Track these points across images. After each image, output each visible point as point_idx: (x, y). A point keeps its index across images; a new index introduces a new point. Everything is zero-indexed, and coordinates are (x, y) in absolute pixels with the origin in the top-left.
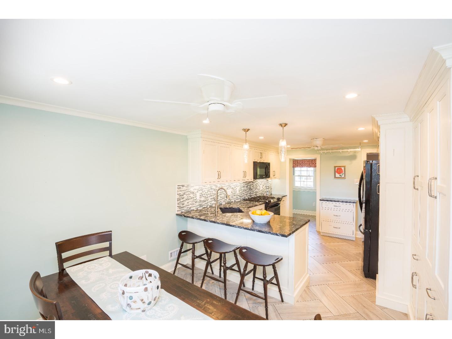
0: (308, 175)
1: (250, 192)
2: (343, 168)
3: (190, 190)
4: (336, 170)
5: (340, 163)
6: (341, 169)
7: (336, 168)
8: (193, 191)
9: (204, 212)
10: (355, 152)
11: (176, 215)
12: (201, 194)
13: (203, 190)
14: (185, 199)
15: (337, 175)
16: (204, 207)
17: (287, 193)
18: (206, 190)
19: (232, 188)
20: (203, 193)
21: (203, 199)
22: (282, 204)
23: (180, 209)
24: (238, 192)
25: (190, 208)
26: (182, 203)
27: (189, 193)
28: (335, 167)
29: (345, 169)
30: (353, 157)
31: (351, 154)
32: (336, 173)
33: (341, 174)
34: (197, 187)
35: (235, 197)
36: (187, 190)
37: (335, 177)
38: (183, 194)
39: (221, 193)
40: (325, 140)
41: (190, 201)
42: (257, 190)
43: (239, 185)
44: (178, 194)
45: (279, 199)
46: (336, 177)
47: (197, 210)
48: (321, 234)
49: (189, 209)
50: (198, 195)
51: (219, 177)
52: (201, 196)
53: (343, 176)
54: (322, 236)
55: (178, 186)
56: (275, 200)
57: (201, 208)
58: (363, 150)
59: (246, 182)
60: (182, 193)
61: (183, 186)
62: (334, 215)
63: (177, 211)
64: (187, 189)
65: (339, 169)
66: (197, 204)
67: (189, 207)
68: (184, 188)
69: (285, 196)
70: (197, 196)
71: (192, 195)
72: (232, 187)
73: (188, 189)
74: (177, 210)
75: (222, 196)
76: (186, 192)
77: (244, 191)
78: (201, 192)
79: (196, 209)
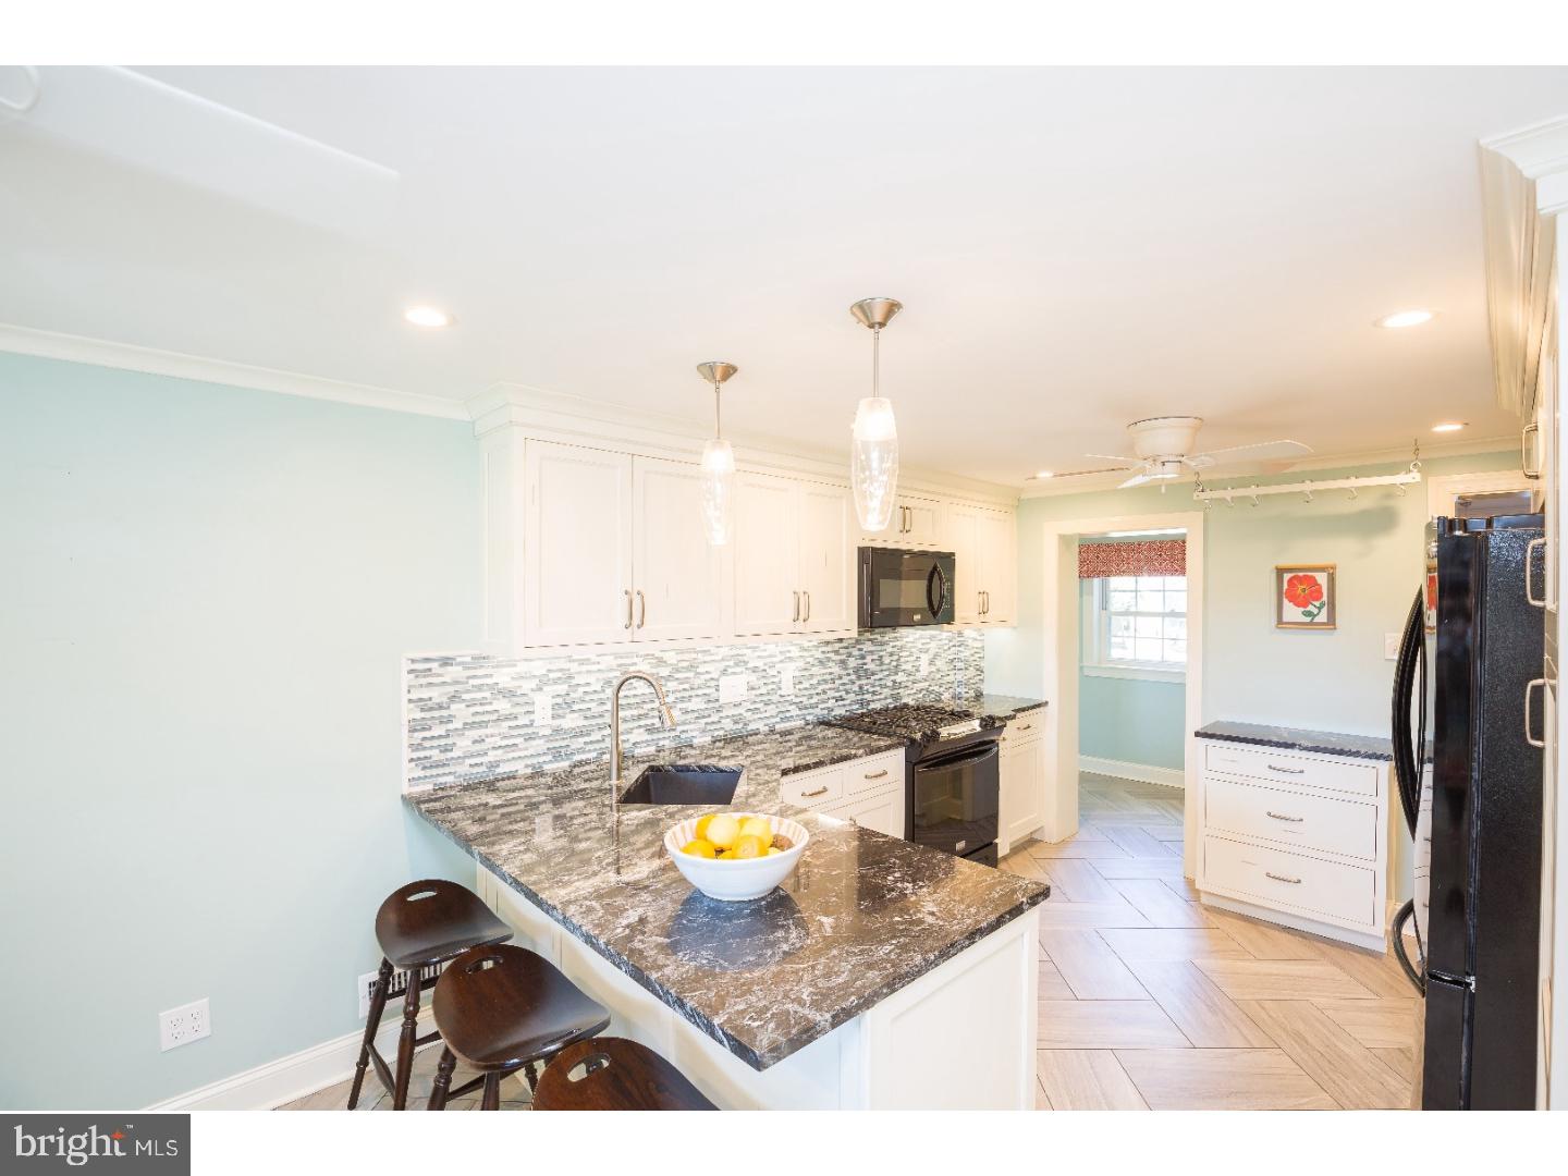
0: (1168, 610)
1: (861, 687)
2: (1322, 578)
3: (489, 681)
4: (1285, 586)
5: (1304, 553)
6: (1313, 582)
7: (1287, 577)
8: (511, 685)
9: (583, 786)
10: (1389, 492)
11: (400, 802)
12: (559, 700)
13: (574, 682)
14: (460, 726)
15: (1292, 612)
16: (577, 758)
17: (1049, 691)
18: (591, 679)
19: (755, 669)
20: (572, 695)
21: (571, 721)
22: (1008, 746)
23: (428, 773)
24: (787, 688)
25: (493, 765)
26: (443, 742)
27: (487, 694)
28: (1280, 572)
29: (1332, 580)
30: (1380, 520)
31: (1365, 503)
32: (1286, 601)
33: (1310, 608)
34: (539, 668)
35: (772, 711)
36: (472, 682)
37: (1280, 621)
38: (445, 699)
39: (686, 694)
40: (1202, 425)
41: (494, 734)
42: (900, 677)
43: (795, 652)
44: (410, 701)
45: (991, 724)
46: (1285, 619)
47: (532, 777)
48: (1204, 899)
49: (484, 768)
50: (543, 703)
51: (636, 621)
52: (563, 706)
53: (1323, 617)
54: (1205, 913)
55: (413, 661)
56: (974, 726)
57: (565, 764)
58: (1430, 479)
59: (841, 640)
60: (437, 695)
61: (446, 662)
62: (1269, 814)
63: (407, 779)
64: (468, 678)
65: (1300, 580)
66: (539, 745)
67: (485, 759)
68: (453, 672)
69: (1039, 706)
70: (537, 708)
71: (503, 706)
72: (750, 665)
73: (474, 677)
74: (406, 776)
75: (690, 706)
76: (468, 691)
77: (825, 681)
78: (562, 688)
79: (529, 771)
